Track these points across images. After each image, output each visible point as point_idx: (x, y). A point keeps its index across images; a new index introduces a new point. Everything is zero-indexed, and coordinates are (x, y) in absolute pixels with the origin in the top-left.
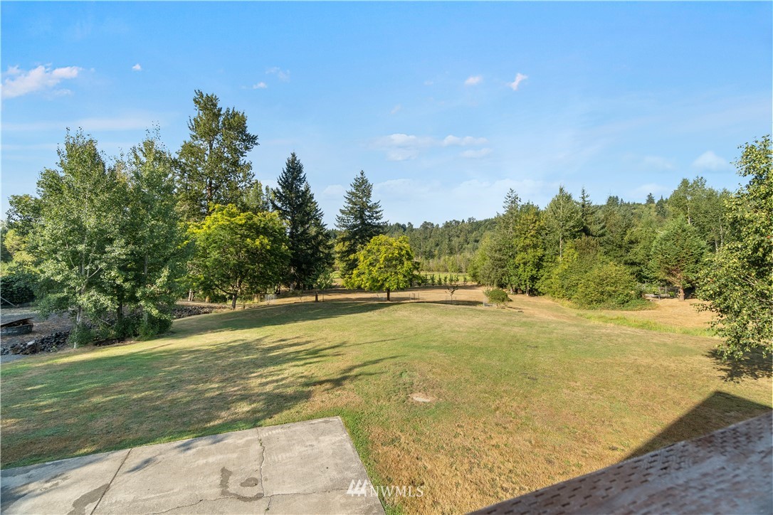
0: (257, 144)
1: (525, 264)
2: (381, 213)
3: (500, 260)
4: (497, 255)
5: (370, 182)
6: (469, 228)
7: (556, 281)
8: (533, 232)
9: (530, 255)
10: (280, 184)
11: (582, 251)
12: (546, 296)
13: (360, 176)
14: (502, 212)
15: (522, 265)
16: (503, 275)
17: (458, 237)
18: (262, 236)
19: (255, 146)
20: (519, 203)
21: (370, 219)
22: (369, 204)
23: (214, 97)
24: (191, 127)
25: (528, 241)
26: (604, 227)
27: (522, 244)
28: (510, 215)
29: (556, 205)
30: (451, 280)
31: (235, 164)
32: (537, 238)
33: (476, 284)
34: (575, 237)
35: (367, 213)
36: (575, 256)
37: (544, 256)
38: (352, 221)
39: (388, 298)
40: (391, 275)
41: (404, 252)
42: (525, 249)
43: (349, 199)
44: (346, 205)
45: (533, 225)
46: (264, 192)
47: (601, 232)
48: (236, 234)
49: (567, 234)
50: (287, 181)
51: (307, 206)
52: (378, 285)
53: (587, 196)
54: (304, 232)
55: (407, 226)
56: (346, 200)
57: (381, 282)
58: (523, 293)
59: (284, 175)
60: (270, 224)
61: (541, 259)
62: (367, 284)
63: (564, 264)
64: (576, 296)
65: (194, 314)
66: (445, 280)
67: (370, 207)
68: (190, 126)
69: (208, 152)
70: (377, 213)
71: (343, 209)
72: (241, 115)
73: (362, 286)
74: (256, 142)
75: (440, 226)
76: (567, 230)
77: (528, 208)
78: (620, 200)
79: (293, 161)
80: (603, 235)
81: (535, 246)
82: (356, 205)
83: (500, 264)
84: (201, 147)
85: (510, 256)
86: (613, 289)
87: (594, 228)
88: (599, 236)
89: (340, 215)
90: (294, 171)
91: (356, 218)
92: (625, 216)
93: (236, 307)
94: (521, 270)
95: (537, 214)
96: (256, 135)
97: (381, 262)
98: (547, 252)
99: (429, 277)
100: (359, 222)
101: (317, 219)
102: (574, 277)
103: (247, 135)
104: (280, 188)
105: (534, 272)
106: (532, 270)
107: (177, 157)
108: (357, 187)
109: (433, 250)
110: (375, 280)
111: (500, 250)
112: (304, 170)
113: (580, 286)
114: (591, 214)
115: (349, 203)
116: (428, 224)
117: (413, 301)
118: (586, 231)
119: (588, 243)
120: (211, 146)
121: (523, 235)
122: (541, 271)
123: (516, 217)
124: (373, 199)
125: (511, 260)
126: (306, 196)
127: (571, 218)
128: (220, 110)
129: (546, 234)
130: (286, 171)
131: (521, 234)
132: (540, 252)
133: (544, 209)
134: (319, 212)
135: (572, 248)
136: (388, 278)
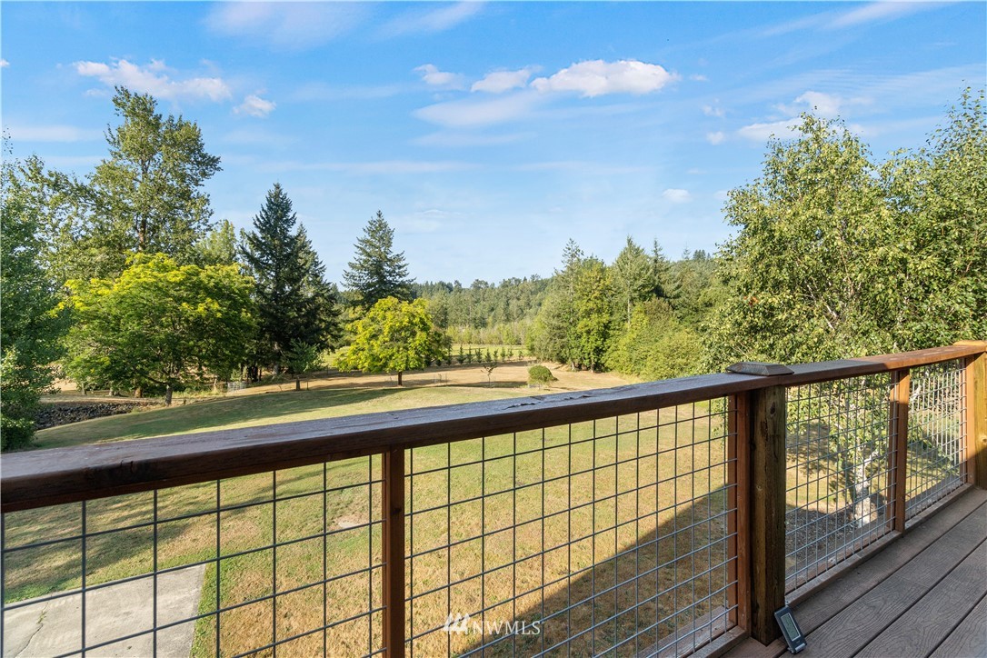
0: (219, 169)
1: (588, 332)
2: (405, 268)
3: (559, 328)
4: (555, 322)
5: (391, 226)
6: (532, 288)
7: (623, 353)
8: (597, 294)
9: (594, 322)
10: (258, 227)
11: (653, 315)
12: (614, 372)
13: (376, 218)
14: (562, 267)
15: (585, 334)
16: (562, 347)
17: (518, 299)
18: (209, 300)
19: (216, 172)
20: (581, 257)
21: (390, 275)
22: (389, 256)
23: (148, 98)
24: (112, 140)
25: (591, 305)
26: (678, 287)
27: (584, 308)
28: (570, 272)
29: (623, 258)
30: (503, 355)
31: (185, 195)
32: (602, 301)
33: (535, 358)
34: (645, 299)
35: (388, 268)
36: (645, 322)
37: (610, 322)
38: (366, 279)
39: (400, 382)
40: (398, 351)
41: (417, 320)
42: (588, 313)
43: (361, 249)
44: (357, 256)
45: (597, 284)
46: (238, 237)
47: (676, 292)
48: (167, 295)
49: (636, 295)
50: (267, 223)
51: (297, 257)
52: (379, 364)
53: (660, 250)
54: (294, 292)
55: (454, 286)
56: (357, 250)
57: (383, 361)
58: (588, 369)
59: (263, 214)
60: (226, 282)
61: (606, 326)
62: (366, 364)
63: (633, 333)
64: (644, 371)
65: (100, 416)
66: (495, 355)
67: (389, 260)
68: (109, 138)
69: (140, 178)
70: (400, 267)
71: (354, 261)
72: (192, 126)
73: (360, 367)
74: (218, 165)
75: (496, 286)
76: (635, 291)
77: (591, 263)
78: (707, 254)
79: (277, 196)
80: (677, 296)
81: (599, 311)
82: (371, 257)
83: (558, 332)
84: (130, 170)
85: (571, 324)
86: (685, 361)
87: (669, 288)
88: (675, 298)
89: (349, 270)
90: (278, 209)
91: (371, 275)
92: (701, 273)
93: (172, 402)
94: (583, 340)
95: (602, 270)
96: (217, 157)
97: (385, 334)
98: (613, 318)
99: (473, 352)
100: (375, 279)
101: (317, 276)
102: (643, 348)
103: (204, 156)
104: (257, 232)
105: (599, 343)
106: (597, 340)
107: (87, 183)
108: (373, 232)
109: (486, 316)
110: (375, 358)
111: (559, 316)
112: (292, 208)
113: (649, 358)
114: (665, 270)
115: (361, 254)
116: (481, 282)
117: (439, 384)
118: (659, 292)
119: (659, 306)
120: (145, 170)
121: (585, 297)
122: (608, 341)
123: (577, 274)
124: (395, 250)
125: (572, 329)
126: (296, 243)
127: (640, 275)
128: (158, 118)
129: (612, 296)
130: (266, 208)
131: (583, 295)
132: (605, 318)
133: (611, 265)
134: (320, 266)
135: (641, 312)
136: (393, 355)
